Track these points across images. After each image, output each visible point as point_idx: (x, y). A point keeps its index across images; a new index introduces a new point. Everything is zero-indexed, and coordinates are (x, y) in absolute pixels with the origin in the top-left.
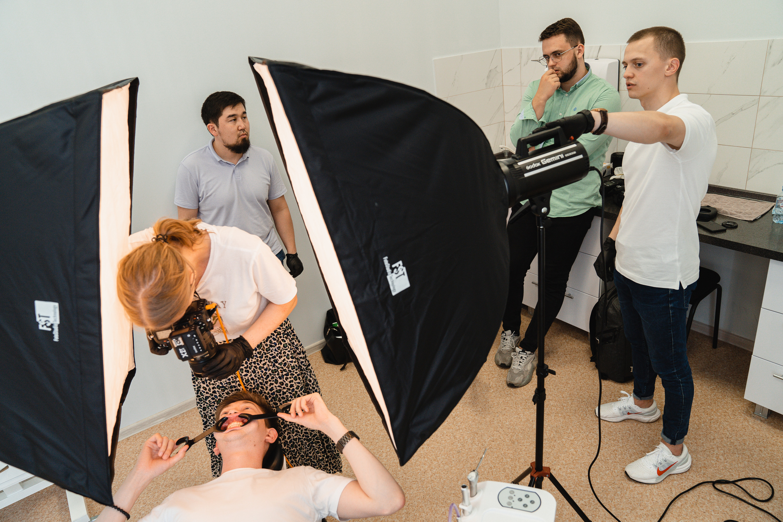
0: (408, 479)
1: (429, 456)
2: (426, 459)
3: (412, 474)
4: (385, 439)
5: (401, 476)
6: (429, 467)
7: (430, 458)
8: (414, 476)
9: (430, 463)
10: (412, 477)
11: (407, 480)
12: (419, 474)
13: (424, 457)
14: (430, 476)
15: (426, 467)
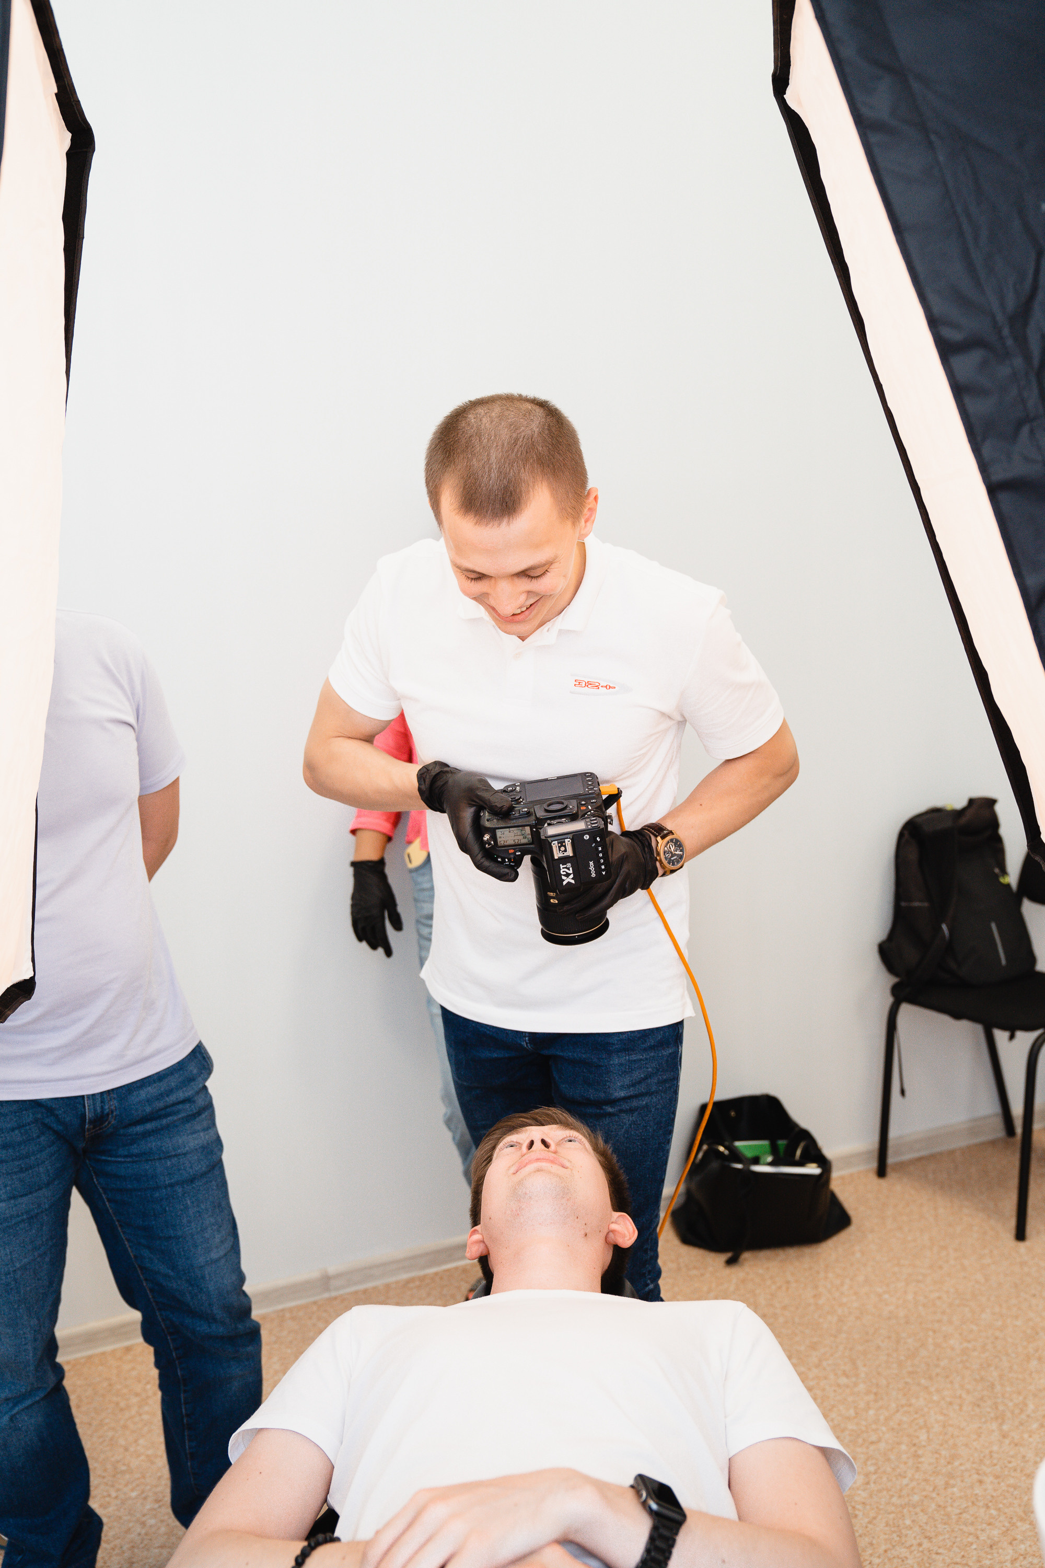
0: (937, 1554)
1: (1001, 1506)
2: (994, 1512)
3: (949, 1544)
4: (860, 1441)
5: (915, 1542)
6: (1005, 1533)
7: (1006, 1510)
8: (955, 1549)
9: (1007, 1524)
10: (949, 1550)
11: (934, 1556)
12: (974, 1546)
13: (988, 1507)
14: (1008, 1557)
15: (995, 1532)
